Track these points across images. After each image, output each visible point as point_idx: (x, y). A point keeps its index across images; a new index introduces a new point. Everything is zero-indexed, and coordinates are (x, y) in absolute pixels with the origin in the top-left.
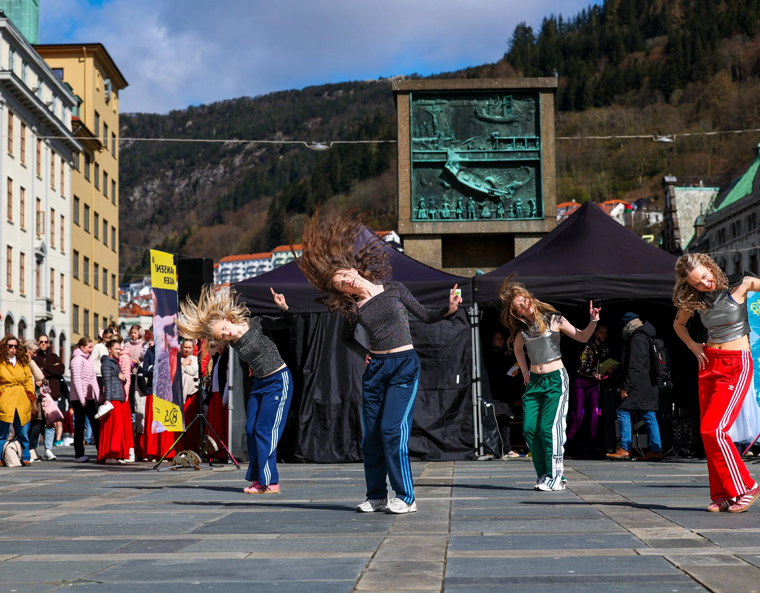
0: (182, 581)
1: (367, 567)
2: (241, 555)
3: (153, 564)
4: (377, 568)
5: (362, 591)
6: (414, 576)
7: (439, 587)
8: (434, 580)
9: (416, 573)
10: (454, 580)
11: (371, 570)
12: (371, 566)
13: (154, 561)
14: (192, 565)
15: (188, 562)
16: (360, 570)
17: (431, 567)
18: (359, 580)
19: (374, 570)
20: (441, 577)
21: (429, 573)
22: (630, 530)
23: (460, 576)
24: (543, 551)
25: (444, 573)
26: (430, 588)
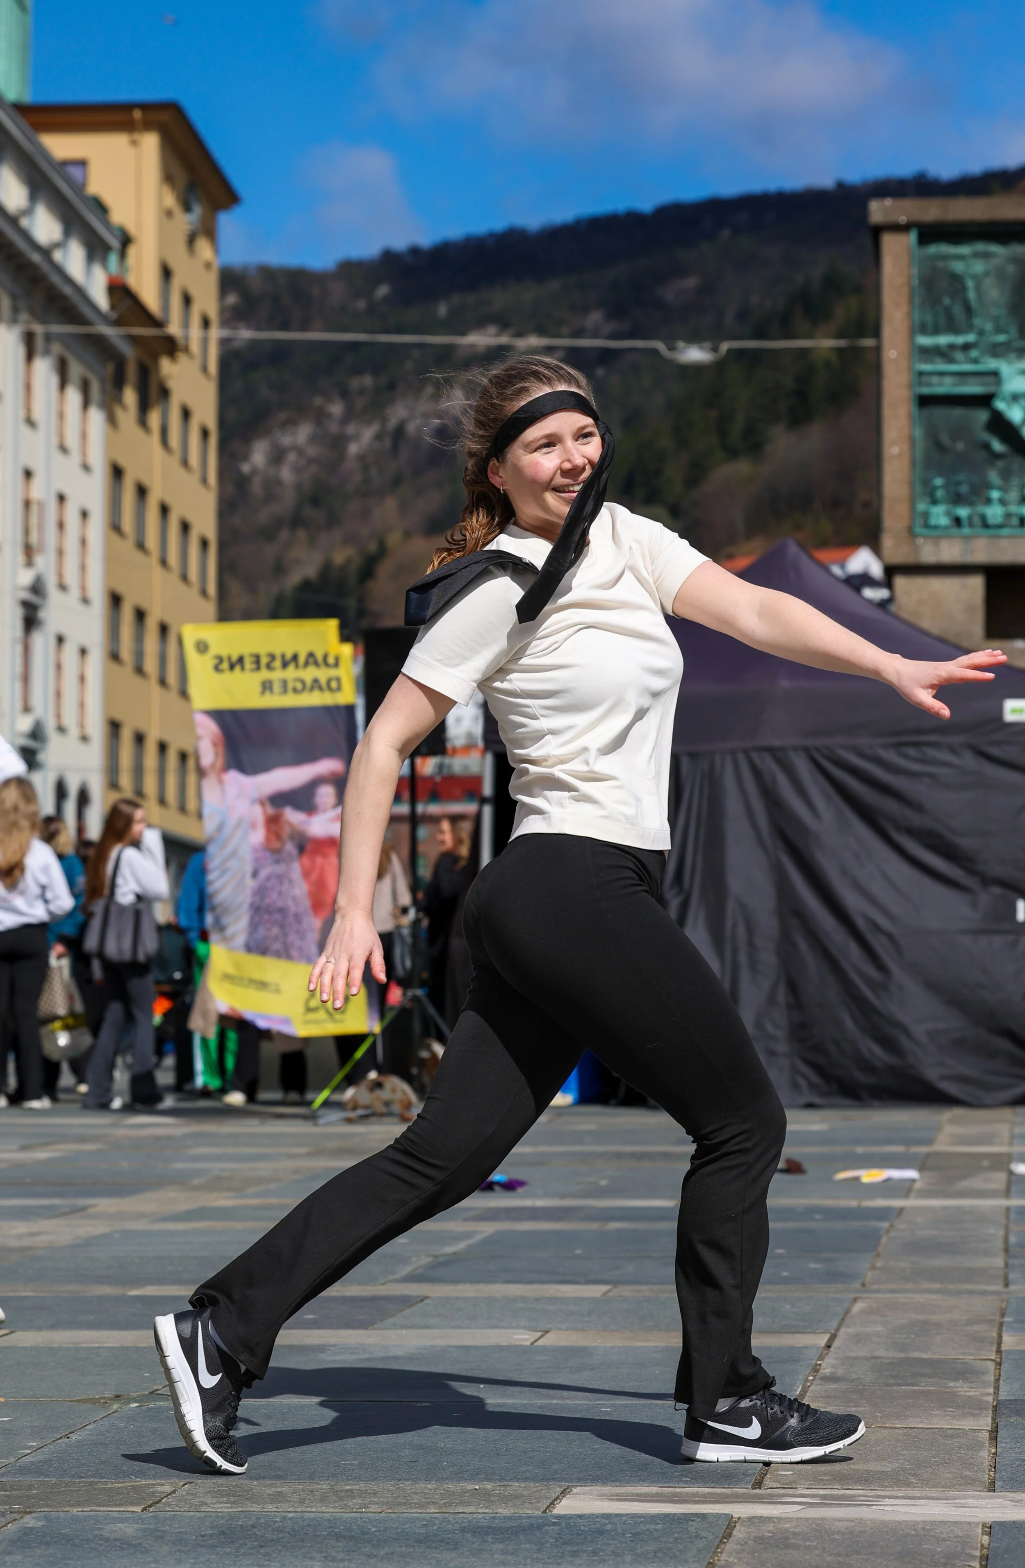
1: (816, 1370)
2: (523, 1337)
4: (840, 1372)
6: (926, 1394)
7: (985, 1422)
8: (972, 1407)
9: (927, 1385)
11: (827, 1379)
12: (826, 1370)
13: (321, 1348)
14: (409, 1359)
15: (399, 1353)
16: (801, 1377)
17: (965, 1373)
19: (832, 1379)
20: (990, 1399)
21: (963, 1389)
25: (997, 1388)
26: (967, 1424)
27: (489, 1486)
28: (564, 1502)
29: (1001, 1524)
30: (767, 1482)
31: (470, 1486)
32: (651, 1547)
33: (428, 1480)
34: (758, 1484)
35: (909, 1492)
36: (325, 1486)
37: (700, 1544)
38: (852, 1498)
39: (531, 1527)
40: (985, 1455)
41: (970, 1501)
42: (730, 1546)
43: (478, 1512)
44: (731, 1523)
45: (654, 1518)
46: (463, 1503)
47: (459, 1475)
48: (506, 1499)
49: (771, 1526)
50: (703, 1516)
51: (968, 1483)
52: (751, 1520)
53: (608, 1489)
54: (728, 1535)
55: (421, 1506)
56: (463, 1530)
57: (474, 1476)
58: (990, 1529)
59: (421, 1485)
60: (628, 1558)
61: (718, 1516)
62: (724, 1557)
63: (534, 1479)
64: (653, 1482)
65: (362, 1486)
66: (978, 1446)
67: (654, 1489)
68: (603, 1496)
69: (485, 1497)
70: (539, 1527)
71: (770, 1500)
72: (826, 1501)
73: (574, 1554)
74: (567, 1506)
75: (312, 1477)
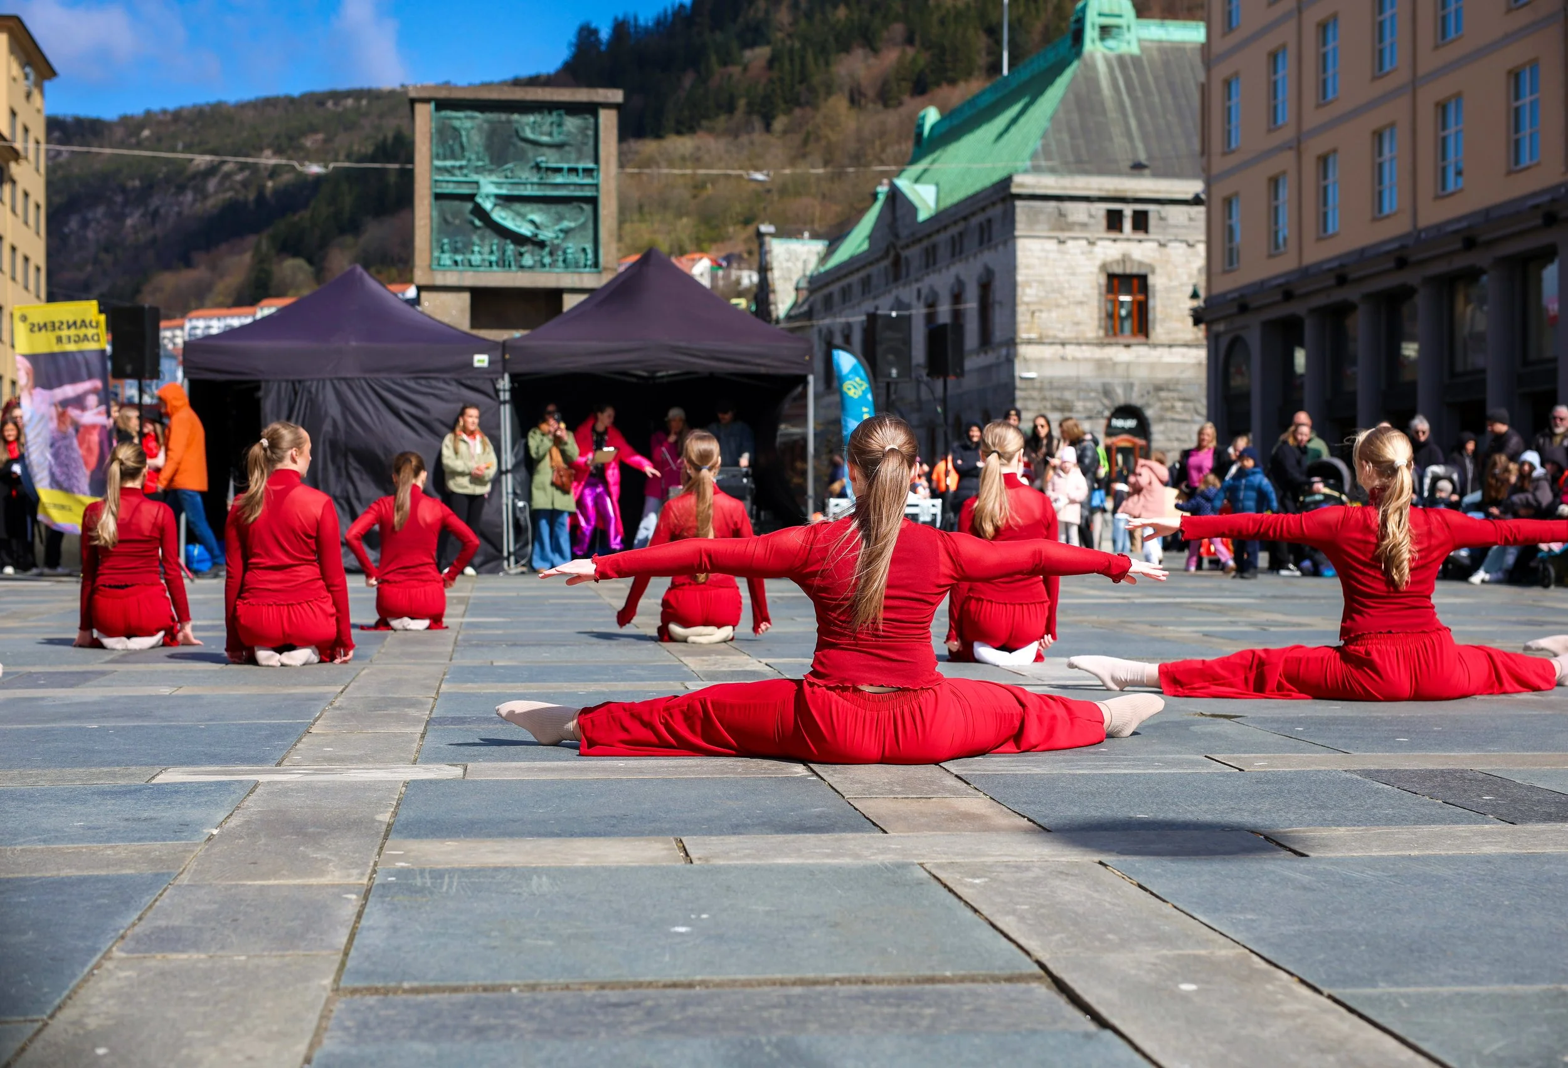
0: (74, 724)
1: (331, 704)
2: (165, 691)
3: (41, 703)
4: (344, 705)
5: (317, 734)
6: (390, 715)
7: (420, 729)
8: (416, 721)
9: (393, 711)
10: (441, 721)
11: (335, 708)
12: (336, 704)
13: (42, 699)
14: (95, 703)
16: (321, 708)
17: (416, 704)
18: (317, 719)
19: (339, 708)
20: (426, 717)
21: (412, 712)
22: (682, 659)
23: (450, 715)
24: (565, 684)
25: (431, 712)
26: (409, 730)
27: (117, 769)
28: (160, 776)
29: (414, 781)
30: (285, 763)
31: (105, 769)
32: (205, 799)
33: (81, 766)
34: (279, 764)
35: (367, 766)
36: (16, 772)
37: (234, 796)
38: (332, 770)
39: (136, 791)
40: (415, 746)
41: (401, 770)
42: (253, 797)
43: (106, 783)
44: (256, 784)
45: (210, 784)
46: (99, 779)
47: (102, 764)
48: (123, 776)
49: (280, 786)
50: (241, 782)
51: (402, 760)
52: (269, 783)
53: (187, 769)
54: (252, 791)
55: (72, 781)
56: (94, 793)
57: (109, 765)
58: (407, 784)
59: (76, 770)
60: (189, 806)
61: (249, 781)
62: (246, 803)
63: (146, 765)
64: (217, 764)
65: (40, 771)
66: (415, 741)
67: (217, 768)
68: (184, 773)
69: (113, 775)
70: (140, 791)
71: (284, 772)
72: (316, 772)
73: (157, 804)
74: (161, 779)
75: (10, 768)
